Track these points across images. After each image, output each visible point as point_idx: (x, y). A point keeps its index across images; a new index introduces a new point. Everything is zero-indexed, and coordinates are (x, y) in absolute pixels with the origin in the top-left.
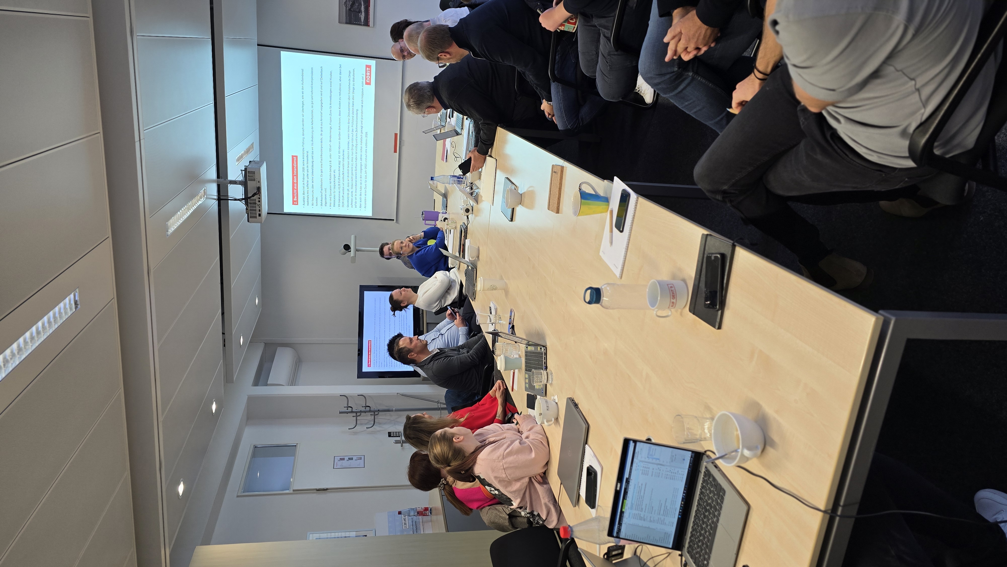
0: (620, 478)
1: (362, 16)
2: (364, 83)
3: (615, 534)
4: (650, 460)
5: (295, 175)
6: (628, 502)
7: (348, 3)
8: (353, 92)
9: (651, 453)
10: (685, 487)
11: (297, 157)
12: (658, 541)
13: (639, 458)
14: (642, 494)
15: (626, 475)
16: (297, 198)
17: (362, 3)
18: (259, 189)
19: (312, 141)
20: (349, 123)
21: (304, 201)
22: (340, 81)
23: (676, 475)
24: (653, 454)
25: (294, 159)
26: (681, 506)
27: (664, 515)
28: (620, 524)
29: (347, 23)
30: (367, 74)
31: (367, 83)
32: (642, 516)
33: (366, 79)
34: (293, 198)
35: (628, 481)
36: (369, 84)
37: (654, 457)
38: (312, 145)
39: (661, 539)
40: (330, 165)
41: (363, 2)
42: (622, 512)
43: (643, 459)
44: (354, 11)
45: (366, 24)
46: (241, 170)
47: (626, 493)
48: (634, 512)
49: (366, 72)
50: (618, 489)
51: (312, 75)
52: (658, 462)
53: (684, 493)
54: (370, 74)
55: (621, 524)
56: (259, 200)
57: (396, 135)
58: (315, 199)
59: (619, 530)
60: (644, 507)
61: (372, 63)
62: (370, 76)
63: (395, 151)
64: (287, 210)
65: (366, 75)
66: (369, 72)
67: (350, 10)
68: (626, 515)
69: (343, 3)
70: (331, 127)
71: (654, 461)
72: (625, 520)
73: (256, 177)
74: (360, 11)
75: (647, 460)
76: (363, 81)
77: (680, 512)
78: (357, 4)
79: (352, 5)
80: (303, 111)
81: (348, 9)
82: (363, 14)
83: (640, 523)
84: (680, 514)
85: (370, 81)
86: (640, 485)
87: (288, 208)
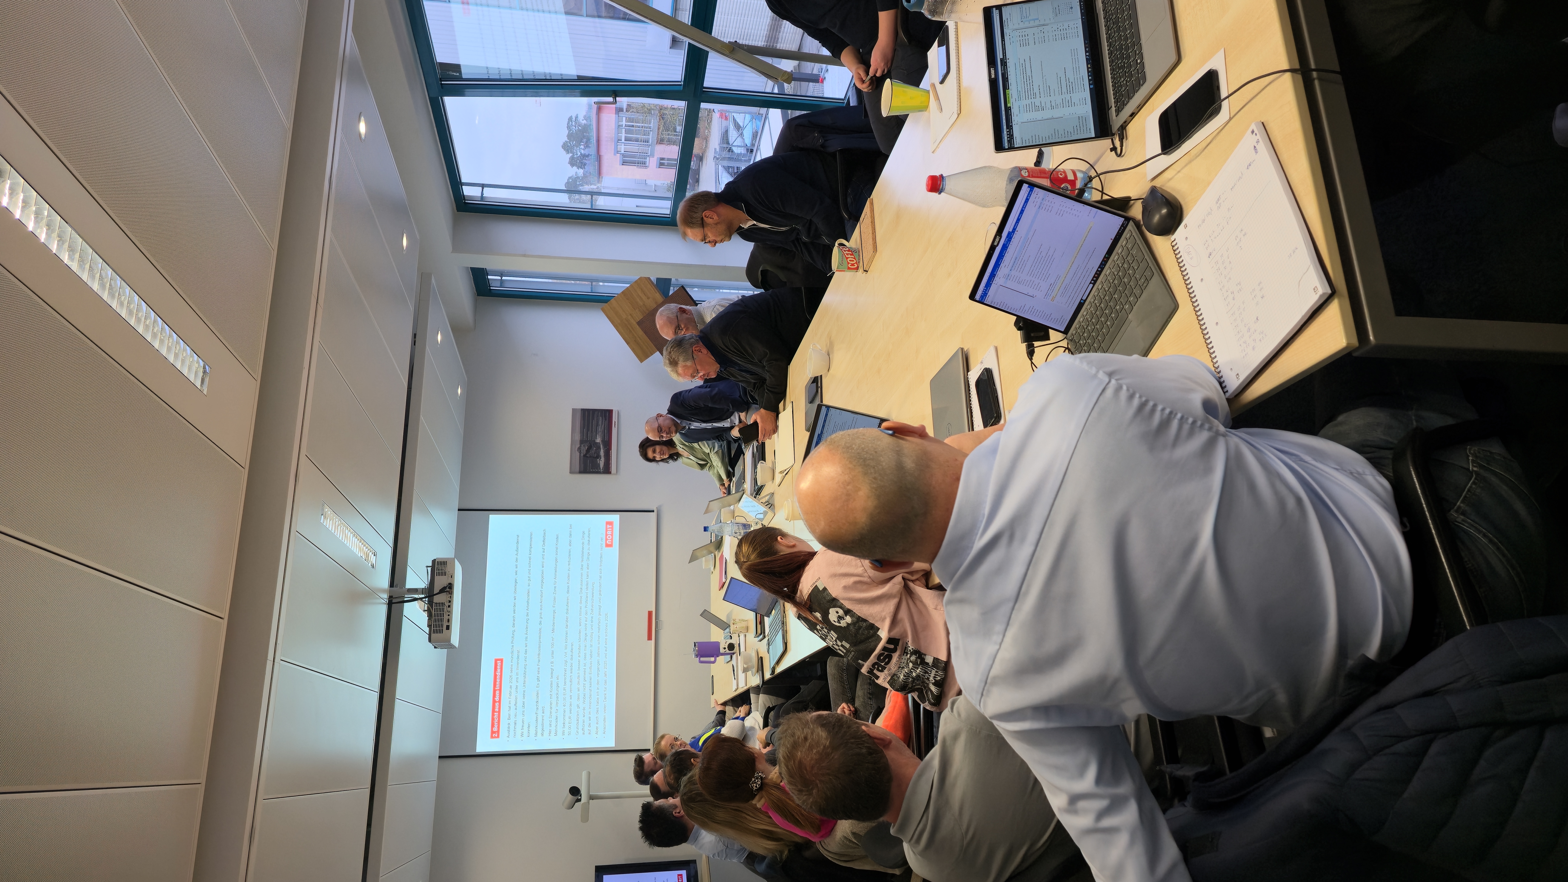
0: (991, 60)
1: (602, 463)
2: (604, 545)
3: (1006, 145)
4: (1027, 24)
5: (497, 689)
6: (1013, 92)
7: (582, 447)
8: (588, 558)
9: (1025, 15)
10: (1085, 44)
11: (502, 660)
12: (1073, 133)
13: (1011, 26)
14: (1029, 73)
15: (999, 55)
16: (499, 727)
17: (601, 446)
18: (450, 586)
19: (526, 634)
20: (581, 603)
21: (509, 731)
22: (570, 546)
23: (1067, 31)
24: (1028, 15)
25: (498, 663)
26: (1088, 72)
27: (1069, 91)
28: (1010, 127)
29: (580, 472)
30: (608, 533)
31: (607, 545)
32: (1038, 104)
33: (606, 539)
34: (493, 726)
35: (1004, 63)
36: (611, 546)
37: (1030, 18)
38: (526, 640)
39: (1075, 128)
40: (552, 667)
41: (603, 445)
42: (1008, 109)
43: (1016, 26)
44: (590, 457)
45: (607, 470)
46: (427, 567)
47: (1005, 79)
48: (1025, 102)
49: (606, 531)
50: (993, 76)
51: (531, 541)
52: (1037, 23)
53: (1086, 52)
54: (612, 533)
55: (1012, 126)
56: (449, 604)
57: (650, 613)
58: (526, 726)
59: (1011, 137)
60: (1036, 90)
61: (615, 518)
62: (612, 535)
63: (650, 638)
64: (480, 748)
65: (606, 535)
66: (610, 531)
67: (585, 456)
68: (1014, 111)
69: (577, 449)
70: (554, 611)
71: (1032, 24)
72: (1016, 119)
73: (448, 569)
74: (598, 457)
75: (1022, 25)
76: (602, 543)
77: (1089, 80)
78: (595, 448)
79: (588, 451)
80: (515, 592)
81: (582, 455)
82: (603, 459)
83: (1039, 115)
84: (1091, 82)
85: (612, 542)
86: (1022, 61)
87: (484, 744)
